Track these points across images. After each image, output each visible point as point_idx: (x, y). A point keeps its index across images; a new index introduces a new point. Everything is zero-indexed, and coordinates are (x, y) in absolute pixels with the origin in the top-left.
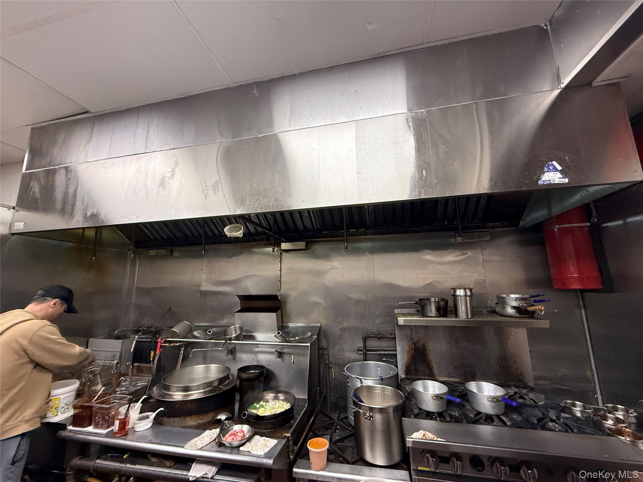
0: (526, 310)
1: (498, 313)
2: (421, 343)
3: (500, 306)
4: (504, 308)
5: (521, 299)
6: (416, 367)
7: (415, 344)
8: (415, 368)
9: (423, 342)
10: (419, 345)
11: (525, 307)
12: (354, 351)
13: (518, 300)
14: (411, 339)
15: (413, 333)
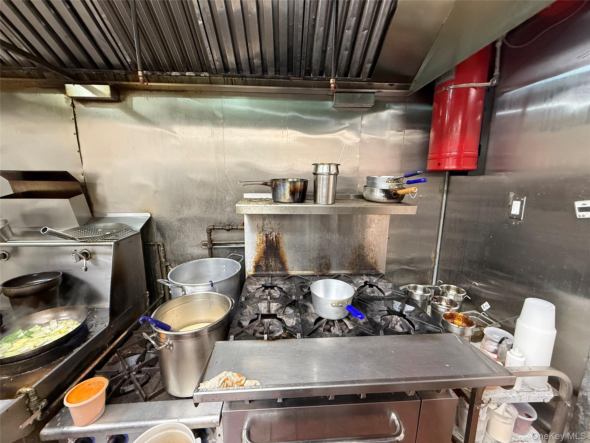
0: (395, 194)
1: (365, 198)
2: (274, 236)
3: (368, 189)
4: (372, 191)
5: (393, 180)
6: (267, 262)
7: (267, 236)
8: (265, 262)
9: (276, 234)
10: (272, 237)
11: (395, 191)
12: (197, 246)
13: (390, 181)
14: (263, 230)
15: (265, 224)
